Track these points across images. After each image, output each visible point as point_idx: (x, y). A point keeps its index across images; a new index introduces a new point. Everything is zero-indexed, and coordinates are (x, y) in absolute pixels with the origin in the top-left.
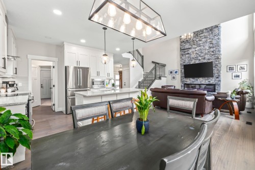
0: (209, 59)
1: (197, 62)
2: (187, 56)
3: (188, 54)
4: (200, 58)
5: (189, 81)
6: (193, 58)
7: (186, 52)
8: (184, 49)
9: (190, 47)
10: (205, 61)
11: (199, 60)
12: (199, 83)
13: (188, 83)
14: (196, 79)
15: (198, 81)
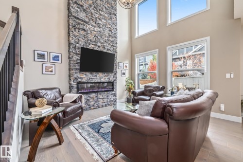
0: (108, 50)
1: (96, 48)
2: (82, 32)
3: (85, 30)
4: (100, 45)
5: (86, 77)
6: (91, 41)
7: (81, 26)
8: (78, 19)
9: (87, 20)
10: (105, 51)
11: (99, 47)
12: (99, 81)
13: (83, 80)
14: (95, 74)
15: (98, 78)
